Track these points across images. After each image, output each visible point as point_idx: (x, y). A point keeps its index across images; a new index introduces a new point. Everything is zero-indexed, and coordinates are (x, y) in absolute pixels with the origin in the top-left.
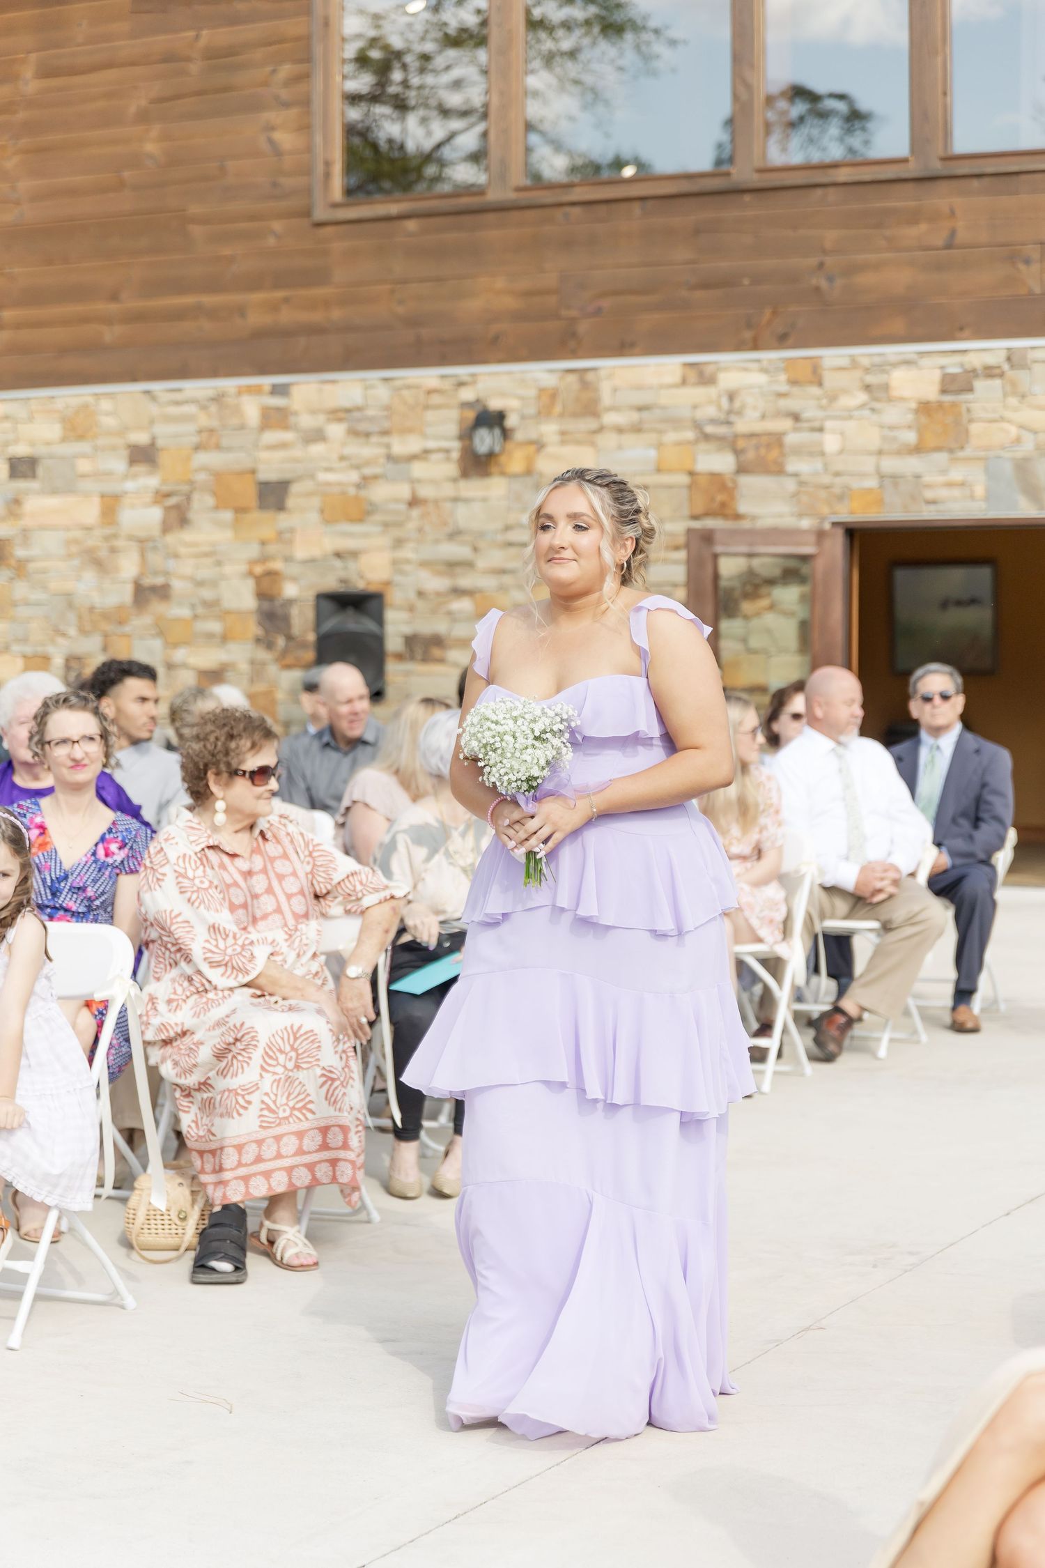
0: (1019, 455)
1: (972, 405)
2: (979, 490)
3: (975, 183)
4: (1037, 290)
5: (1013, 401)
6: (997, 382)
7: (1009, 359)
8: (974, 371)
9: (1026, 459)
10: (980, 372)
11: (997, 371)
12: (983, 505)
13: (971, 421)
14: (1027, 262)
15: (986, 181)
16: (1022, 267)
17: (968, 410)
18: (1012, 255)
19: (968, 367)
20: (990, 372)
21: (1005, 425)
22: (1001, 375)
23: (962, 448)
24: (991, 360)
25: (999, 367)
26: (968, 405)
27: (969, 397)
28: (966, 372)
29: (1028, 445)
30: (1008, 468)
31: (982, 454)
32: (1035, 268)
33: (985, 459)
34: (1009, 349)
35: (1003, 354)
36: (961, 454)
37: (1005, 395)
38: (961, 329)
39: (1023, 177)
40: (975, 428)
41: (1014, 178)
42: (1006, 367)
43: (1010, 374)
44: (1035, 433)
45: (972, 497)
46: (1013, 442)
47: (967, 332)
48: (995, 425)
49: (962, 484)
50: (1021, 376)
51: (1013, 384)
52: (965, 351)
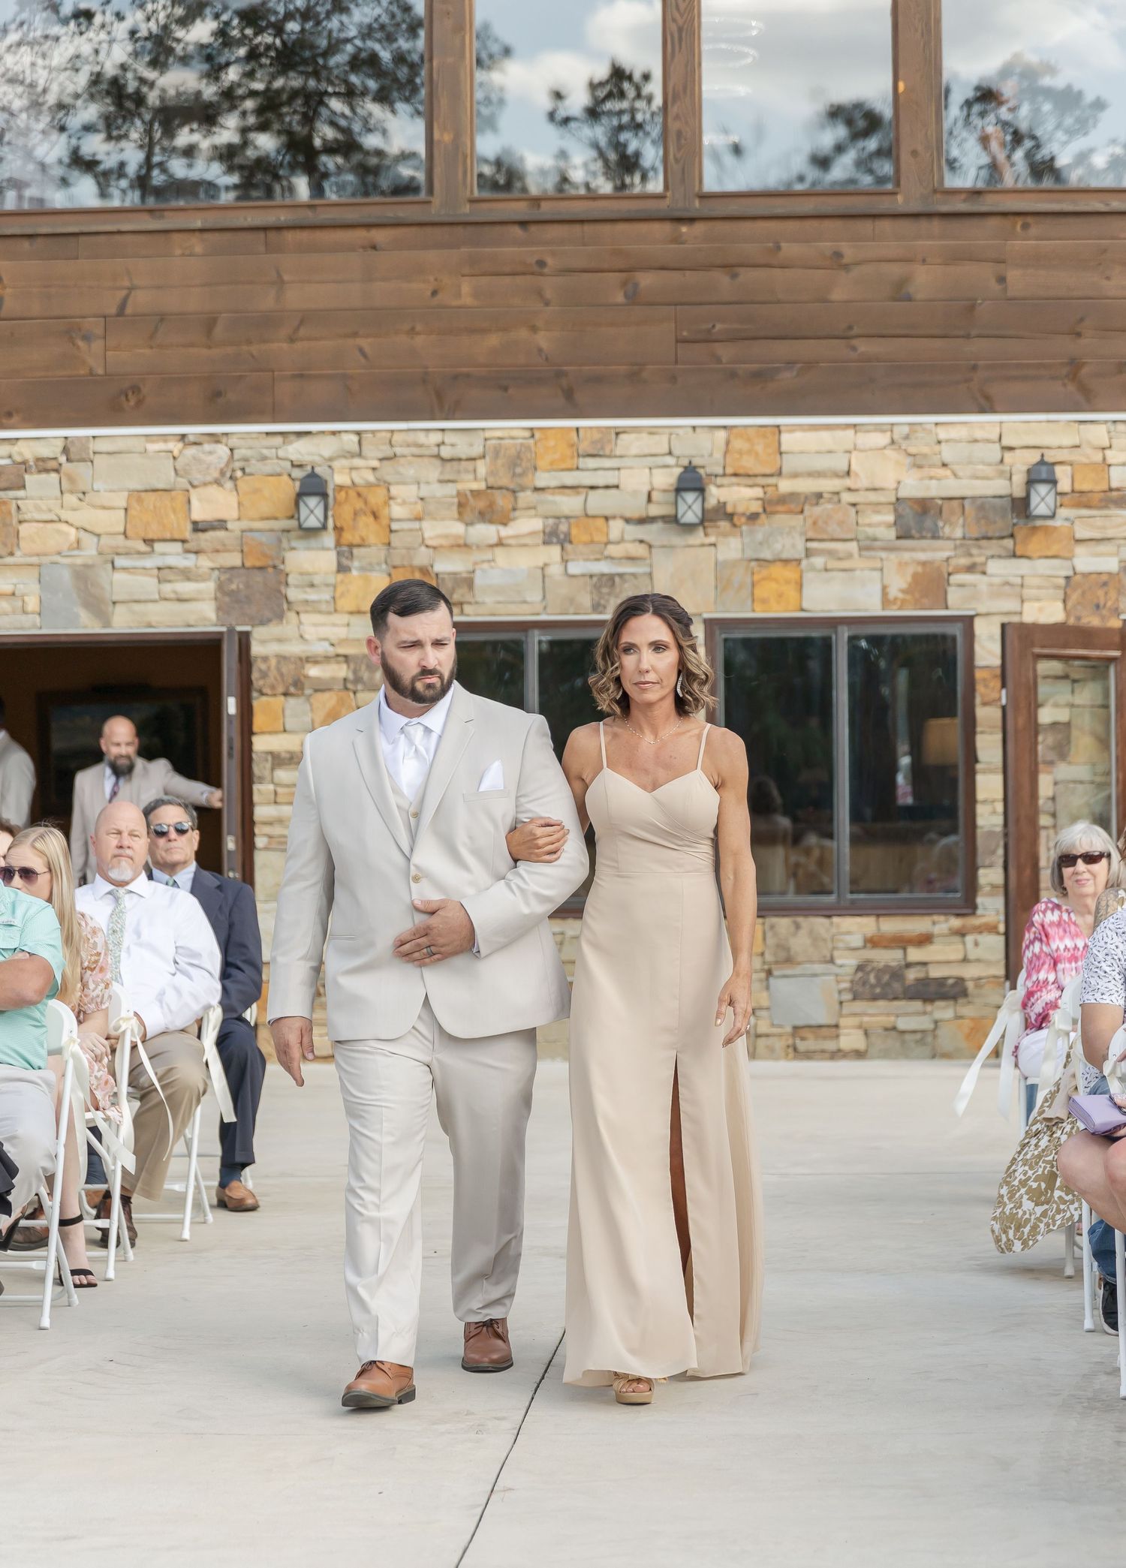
0: (79, 561)
1: (20, 502)
2: (32, 603)
3: (26, 244)
4: (100, 371)
5: (71, 499)
6: (54, 476)
7: (65, 450)
8: (24, 463)
9: (86, 566)
10: (32, 463)
11: (53, 464)
12: (37, 619)
13: (20, 522)
14: (86, 338)
15: (40, 240)
16: (81, 343)
17: (18, 507)
18: (71, 331)
19: (18, 459)
20: (44, 466)
21: (64, 527)
22: (57, 471)
23: (11, 554)
24: (44, 451)
25: (55, 459)
26: (19, 502)
27: (21, 493)
28: (15, 463)
29: (90, 550)
30: (66, 576)
31: (34, 560)
32: (97, 346)
33: (39, 566)
34: (66, 438)
35: (60, 444)
36: (9, 560)
37: (62, 492)
38: (9, 415)
39: (82, 239)
40: (24, 529)
41: (72, 239)
42: (63, 459)
43: (67, 467)
44: (98, 535)
45: (25, 612)
46: (70, 549)
47: (15, 419)
48: (49, 526)
49: (13, 594)
50: (80, 469)
51: (71, 479)
52: (17, 439)
